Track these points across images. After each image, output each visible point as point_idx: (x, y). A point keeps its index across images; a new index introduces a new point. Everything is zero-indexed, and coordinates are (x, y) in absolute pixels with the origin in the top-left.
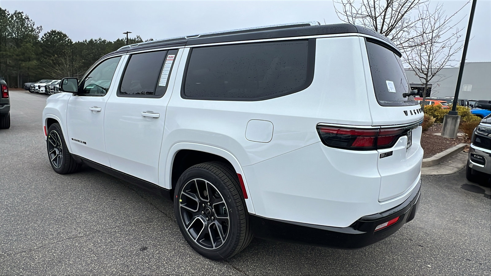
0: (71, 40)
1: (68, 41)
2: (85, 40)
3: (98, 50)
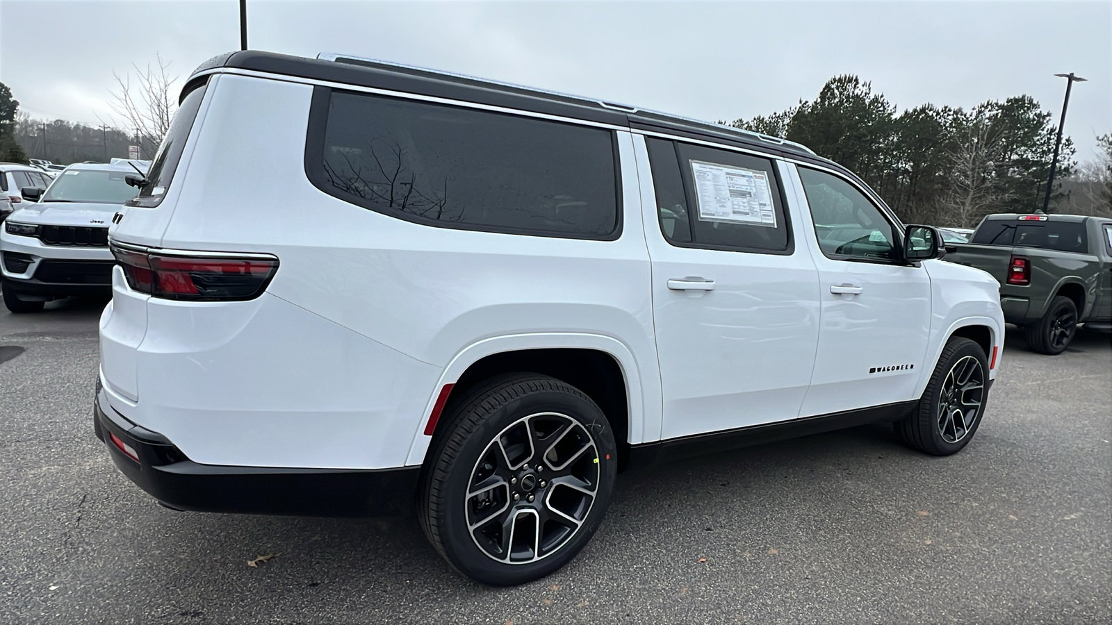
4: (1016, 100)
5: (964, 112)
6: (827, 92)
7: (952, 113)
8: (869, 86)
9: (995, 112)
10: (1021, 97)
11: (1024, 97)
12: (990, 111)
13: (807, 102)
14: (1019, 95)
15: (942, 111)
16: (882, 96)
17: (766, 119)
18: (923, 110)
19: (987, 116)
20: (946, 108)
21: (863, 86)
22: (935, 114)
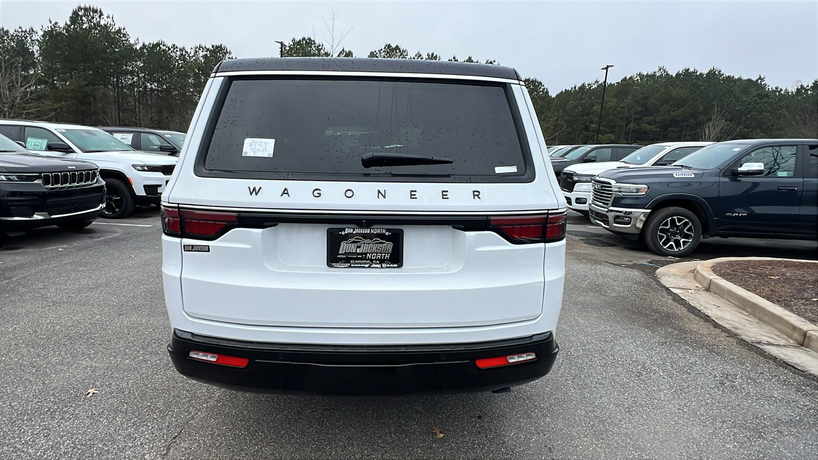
0: (547, 89)
1: (543, 91)
2: (573, 87)
3: (590, 98)
4: (217, 47)
5: (187, 50)
6: (75, 17)
7: (178, 50)
8: (112, 19)
9: (205, 53)
10: (220, 45)
11: (221, 45)
12: (202, 51)
13: (56, 23)
14: (218, 44)
15: (172, 47)
16: (124, 29)
17: (11, 32)
18: (158, 44)
19: (201, 55)
20: (174, 45)
21: (108, 17)
22: (167, 49)
